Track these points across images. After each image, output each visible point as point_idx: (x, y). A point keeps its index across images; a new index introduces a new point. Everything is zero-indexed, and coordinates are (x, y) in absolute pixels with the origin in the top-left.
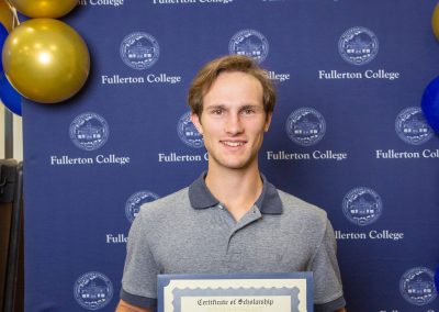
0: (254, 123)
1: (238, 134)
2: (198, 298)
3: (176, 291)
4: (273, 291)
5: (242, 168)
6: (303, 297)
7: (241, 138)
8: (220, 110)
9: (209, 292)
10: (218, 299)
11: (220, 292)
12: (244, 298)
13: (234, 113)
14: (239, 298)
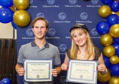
0: (44, 30)
1: (40, 32)
2: (31, 64)
3: (26, 62)
4: (46, 63)
5: (41, 39)
6: (51, 64)
7: (41, 33)
8: (37, 27)
9: (33, 63)
10: (35, 64)
11: (35, 63)
12: (40, 64)
13: (40, 28)
14: (39, 64)
